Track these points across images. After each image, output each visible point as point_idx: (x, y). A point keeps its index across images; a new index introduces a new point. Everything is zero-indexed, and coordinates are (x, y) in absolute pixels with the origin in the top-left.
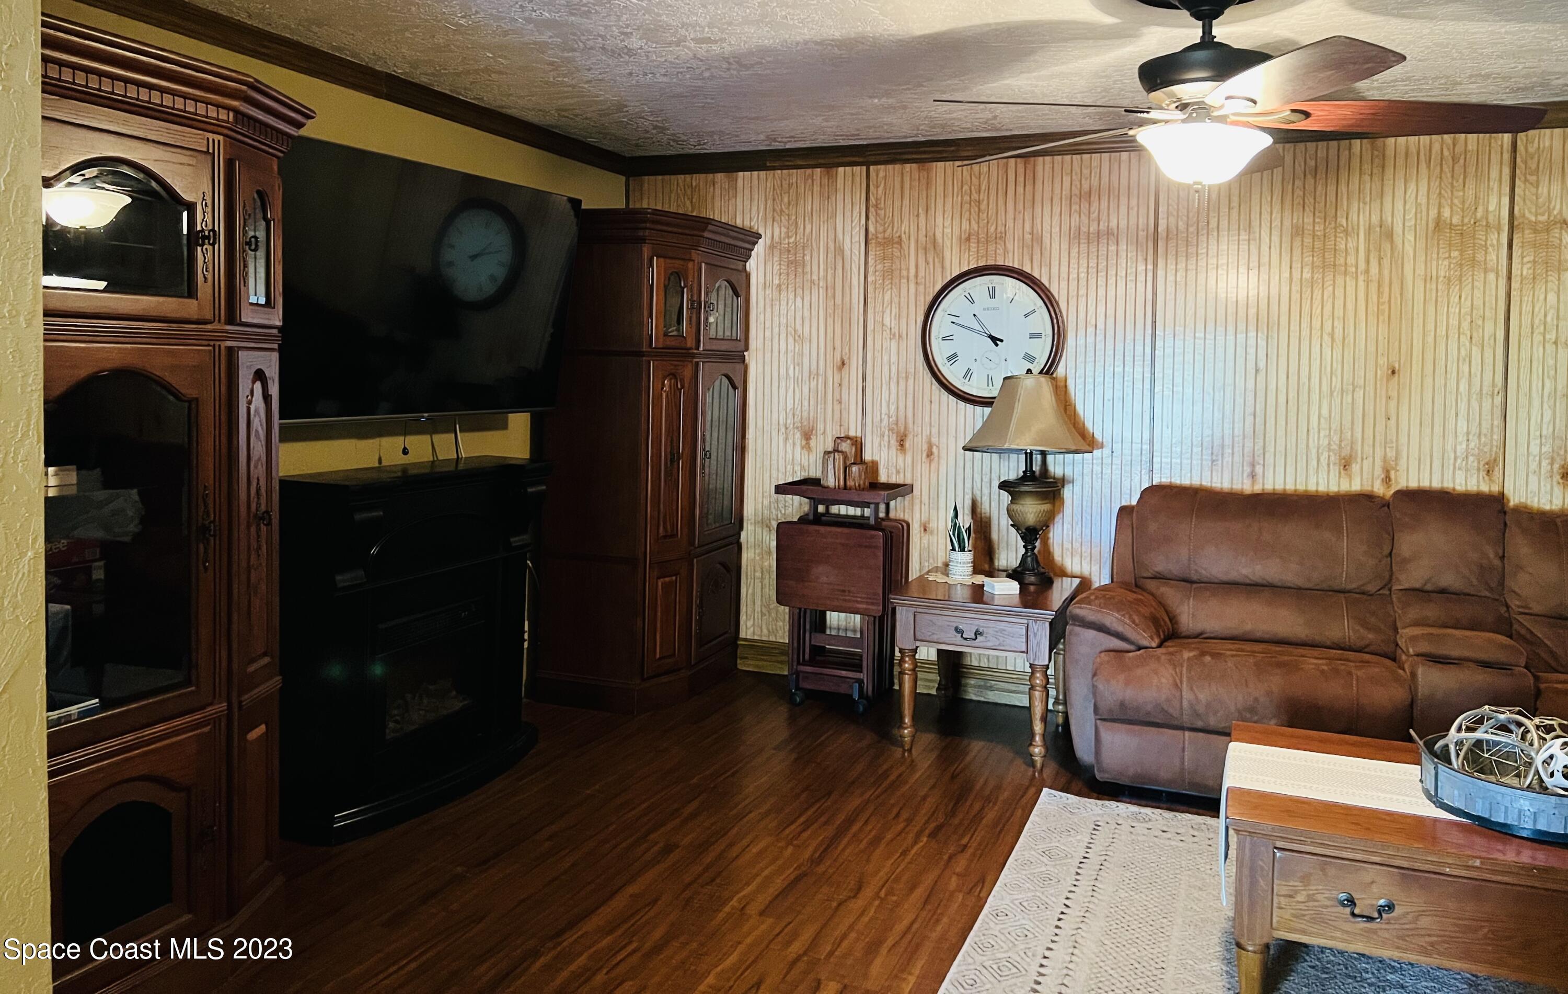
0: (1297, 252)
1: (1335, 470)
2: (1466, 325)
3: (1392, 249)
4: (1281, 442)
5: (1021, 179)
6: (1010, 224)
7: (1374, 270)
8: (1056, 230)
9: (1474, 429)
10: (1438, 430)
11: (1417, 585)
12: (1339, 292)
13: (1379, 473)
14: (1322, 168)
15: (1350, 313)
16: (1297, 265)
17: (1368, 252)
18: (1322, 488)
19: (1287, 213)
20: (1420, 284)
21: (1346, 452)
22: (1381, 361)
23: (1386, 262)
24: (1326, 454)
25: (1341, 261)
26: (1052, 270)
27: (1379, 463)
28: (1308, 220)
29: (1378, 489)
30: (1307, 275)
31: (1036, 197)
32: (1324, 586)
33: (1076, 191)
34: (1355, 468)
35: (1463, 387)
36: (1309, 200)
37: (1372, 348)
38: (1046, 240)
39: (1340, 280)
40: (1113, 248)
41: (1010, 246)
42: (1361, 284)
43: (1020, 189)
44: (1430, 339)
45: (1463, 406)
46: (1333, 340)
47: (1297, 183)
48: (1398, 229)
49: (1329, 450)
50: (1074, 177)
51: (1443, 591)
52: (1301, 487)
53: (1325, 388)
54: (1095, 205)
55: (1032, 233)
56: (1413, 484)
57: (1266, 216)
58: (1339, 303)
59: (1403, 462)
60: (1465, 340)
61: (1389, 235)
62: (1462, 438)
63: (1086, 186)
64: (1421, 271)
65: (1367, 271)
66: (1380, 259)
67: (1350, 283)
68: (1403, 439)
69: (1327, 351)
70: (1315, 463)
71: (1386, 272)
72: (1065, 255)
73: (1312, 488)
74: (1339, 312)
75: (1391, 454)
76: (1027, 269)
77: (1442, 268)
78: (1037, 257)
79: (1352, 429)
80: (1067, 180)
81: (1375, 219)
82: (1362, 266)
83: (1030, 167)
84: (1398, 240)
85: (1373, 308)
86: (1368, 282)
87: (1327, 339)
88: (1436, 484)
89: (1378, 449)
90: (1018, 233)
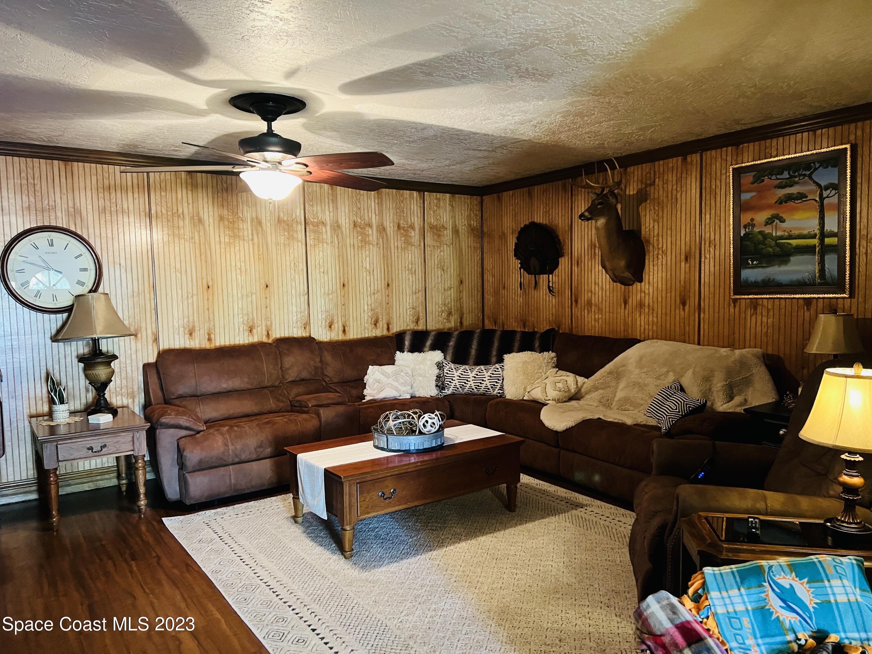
0: (222, 229)
1: (246, 334)
2: (292, 265)
3: (262, 230)
4: (222, 322)
5: (63, 174)
6: (58, 200)
7: (256, 240)
8: (90, 207)
9: (299, 310)
10: (286, 311)
11: (293, 379)
12: (242, 249)
13: (265, 333)
14: (230, 188)
15: (247, 258)
16: (222, 235)
17: (252, 230)
18: (242, 342)
19: (216, 209)
20: (274, 246)
21: (251, 324)
22: (261, 281)
23: (260, 235)
24: (242, 326)
25: (241, 234)
26: (90, 231)
27: (264, 328)
28: (226, 212)
29: (265, 340)
30: (227, 240)
31: (75, 187)
32: (259, 386)
33: (100, 185)
34: (255, 331)
35: (293, 292)
36: (225, 204)
37: (257, 276)
38: (84, 213)
39: (241, 243)
40: (126, 220)
41: (59, 214)
42: (251, 245)
43: (63, 180)
44: (280, 271)
45: (294, 300)
46: (241, 272)
47: (219, 194)
48: (264, 221)
49: (244, 324)
50: (99, 177)
51: (303, 380)
52: (232, 343)
53: (239, 295)
54: (113, 195)
55: (74, 208)
56: (278, 336)
57: (206, 210)
58: (242, 254)
59: (274, 327)
60: (292, 271)
61: (260, 223)
62: (294, 314)
63: (106, 182)
64: (274, 240)
65: (252, 240)
66: (258, 234)
67: (246, 245)
68: (273, 317)
69: (239, 277)
70: (237, 330)
71: (260, 240)
72: (97, 222)
73: (237, 342)
74: (242, 259)
75: (269, 323)
76: (73, 229)
77: (282, 239)
78: (78, 221)
79: (252, 313)
80: (94, 178)
81: (254, 215)
82: (250, 237)
83: (69, 168)
84: (264, 226)
85: (257, 257)
86: (253, 244)
87: (238, 271)
88: (287, 335)
89: (263, 322)
90: (65, 206)
